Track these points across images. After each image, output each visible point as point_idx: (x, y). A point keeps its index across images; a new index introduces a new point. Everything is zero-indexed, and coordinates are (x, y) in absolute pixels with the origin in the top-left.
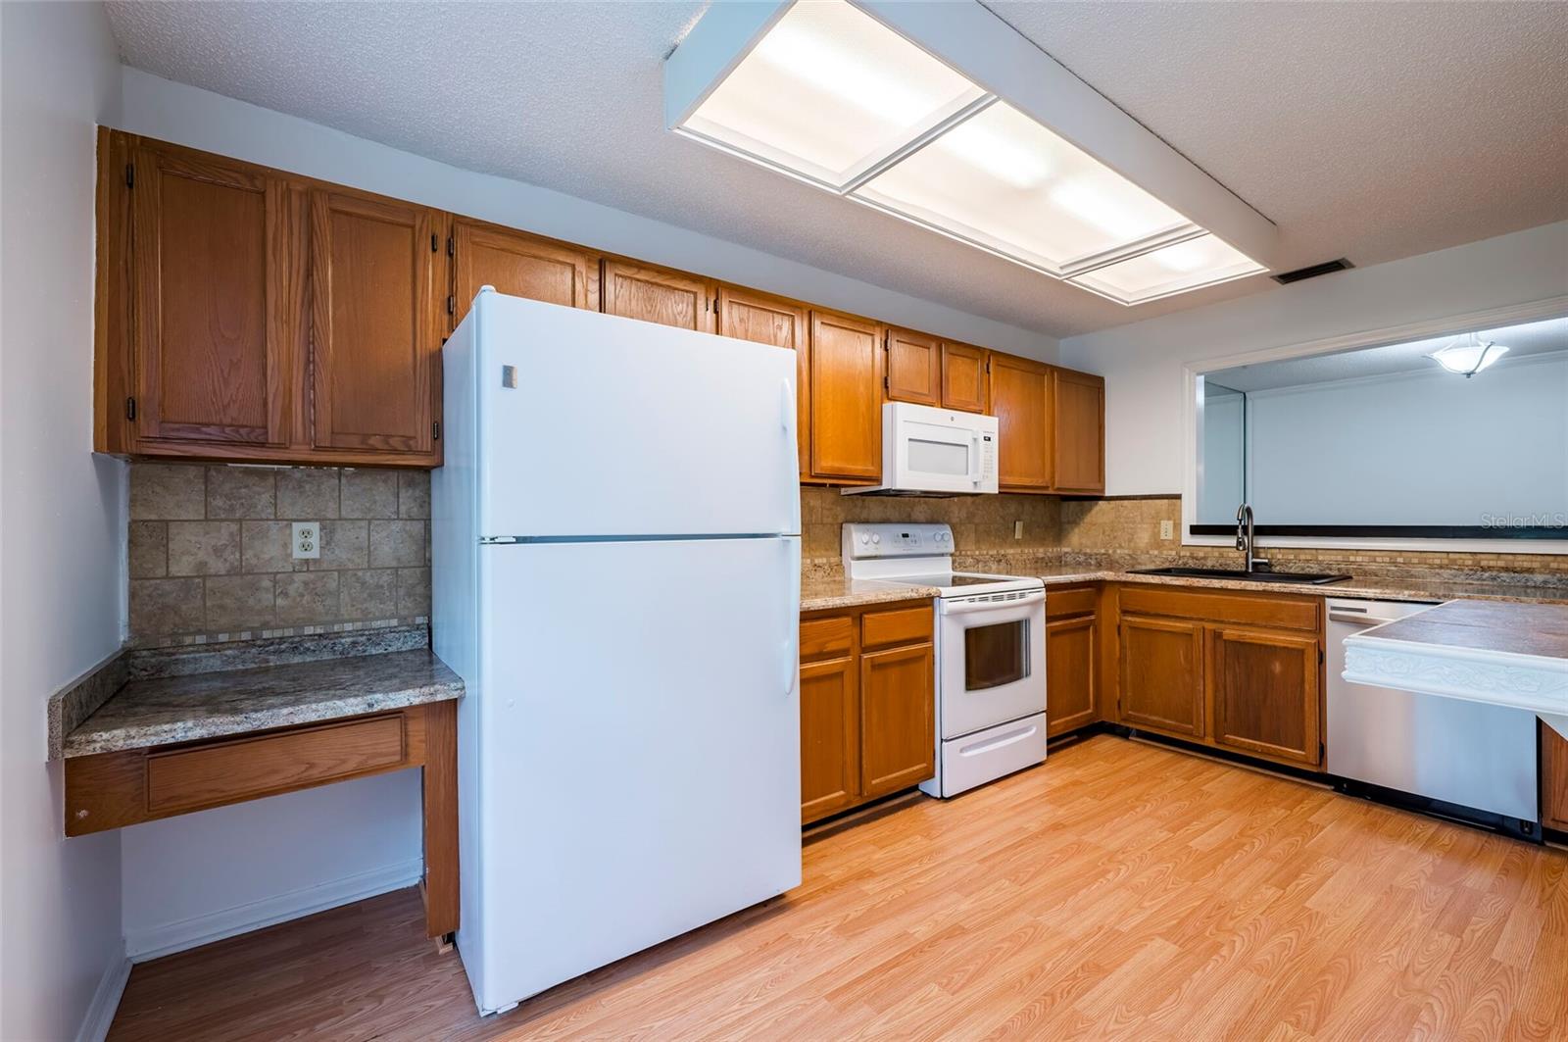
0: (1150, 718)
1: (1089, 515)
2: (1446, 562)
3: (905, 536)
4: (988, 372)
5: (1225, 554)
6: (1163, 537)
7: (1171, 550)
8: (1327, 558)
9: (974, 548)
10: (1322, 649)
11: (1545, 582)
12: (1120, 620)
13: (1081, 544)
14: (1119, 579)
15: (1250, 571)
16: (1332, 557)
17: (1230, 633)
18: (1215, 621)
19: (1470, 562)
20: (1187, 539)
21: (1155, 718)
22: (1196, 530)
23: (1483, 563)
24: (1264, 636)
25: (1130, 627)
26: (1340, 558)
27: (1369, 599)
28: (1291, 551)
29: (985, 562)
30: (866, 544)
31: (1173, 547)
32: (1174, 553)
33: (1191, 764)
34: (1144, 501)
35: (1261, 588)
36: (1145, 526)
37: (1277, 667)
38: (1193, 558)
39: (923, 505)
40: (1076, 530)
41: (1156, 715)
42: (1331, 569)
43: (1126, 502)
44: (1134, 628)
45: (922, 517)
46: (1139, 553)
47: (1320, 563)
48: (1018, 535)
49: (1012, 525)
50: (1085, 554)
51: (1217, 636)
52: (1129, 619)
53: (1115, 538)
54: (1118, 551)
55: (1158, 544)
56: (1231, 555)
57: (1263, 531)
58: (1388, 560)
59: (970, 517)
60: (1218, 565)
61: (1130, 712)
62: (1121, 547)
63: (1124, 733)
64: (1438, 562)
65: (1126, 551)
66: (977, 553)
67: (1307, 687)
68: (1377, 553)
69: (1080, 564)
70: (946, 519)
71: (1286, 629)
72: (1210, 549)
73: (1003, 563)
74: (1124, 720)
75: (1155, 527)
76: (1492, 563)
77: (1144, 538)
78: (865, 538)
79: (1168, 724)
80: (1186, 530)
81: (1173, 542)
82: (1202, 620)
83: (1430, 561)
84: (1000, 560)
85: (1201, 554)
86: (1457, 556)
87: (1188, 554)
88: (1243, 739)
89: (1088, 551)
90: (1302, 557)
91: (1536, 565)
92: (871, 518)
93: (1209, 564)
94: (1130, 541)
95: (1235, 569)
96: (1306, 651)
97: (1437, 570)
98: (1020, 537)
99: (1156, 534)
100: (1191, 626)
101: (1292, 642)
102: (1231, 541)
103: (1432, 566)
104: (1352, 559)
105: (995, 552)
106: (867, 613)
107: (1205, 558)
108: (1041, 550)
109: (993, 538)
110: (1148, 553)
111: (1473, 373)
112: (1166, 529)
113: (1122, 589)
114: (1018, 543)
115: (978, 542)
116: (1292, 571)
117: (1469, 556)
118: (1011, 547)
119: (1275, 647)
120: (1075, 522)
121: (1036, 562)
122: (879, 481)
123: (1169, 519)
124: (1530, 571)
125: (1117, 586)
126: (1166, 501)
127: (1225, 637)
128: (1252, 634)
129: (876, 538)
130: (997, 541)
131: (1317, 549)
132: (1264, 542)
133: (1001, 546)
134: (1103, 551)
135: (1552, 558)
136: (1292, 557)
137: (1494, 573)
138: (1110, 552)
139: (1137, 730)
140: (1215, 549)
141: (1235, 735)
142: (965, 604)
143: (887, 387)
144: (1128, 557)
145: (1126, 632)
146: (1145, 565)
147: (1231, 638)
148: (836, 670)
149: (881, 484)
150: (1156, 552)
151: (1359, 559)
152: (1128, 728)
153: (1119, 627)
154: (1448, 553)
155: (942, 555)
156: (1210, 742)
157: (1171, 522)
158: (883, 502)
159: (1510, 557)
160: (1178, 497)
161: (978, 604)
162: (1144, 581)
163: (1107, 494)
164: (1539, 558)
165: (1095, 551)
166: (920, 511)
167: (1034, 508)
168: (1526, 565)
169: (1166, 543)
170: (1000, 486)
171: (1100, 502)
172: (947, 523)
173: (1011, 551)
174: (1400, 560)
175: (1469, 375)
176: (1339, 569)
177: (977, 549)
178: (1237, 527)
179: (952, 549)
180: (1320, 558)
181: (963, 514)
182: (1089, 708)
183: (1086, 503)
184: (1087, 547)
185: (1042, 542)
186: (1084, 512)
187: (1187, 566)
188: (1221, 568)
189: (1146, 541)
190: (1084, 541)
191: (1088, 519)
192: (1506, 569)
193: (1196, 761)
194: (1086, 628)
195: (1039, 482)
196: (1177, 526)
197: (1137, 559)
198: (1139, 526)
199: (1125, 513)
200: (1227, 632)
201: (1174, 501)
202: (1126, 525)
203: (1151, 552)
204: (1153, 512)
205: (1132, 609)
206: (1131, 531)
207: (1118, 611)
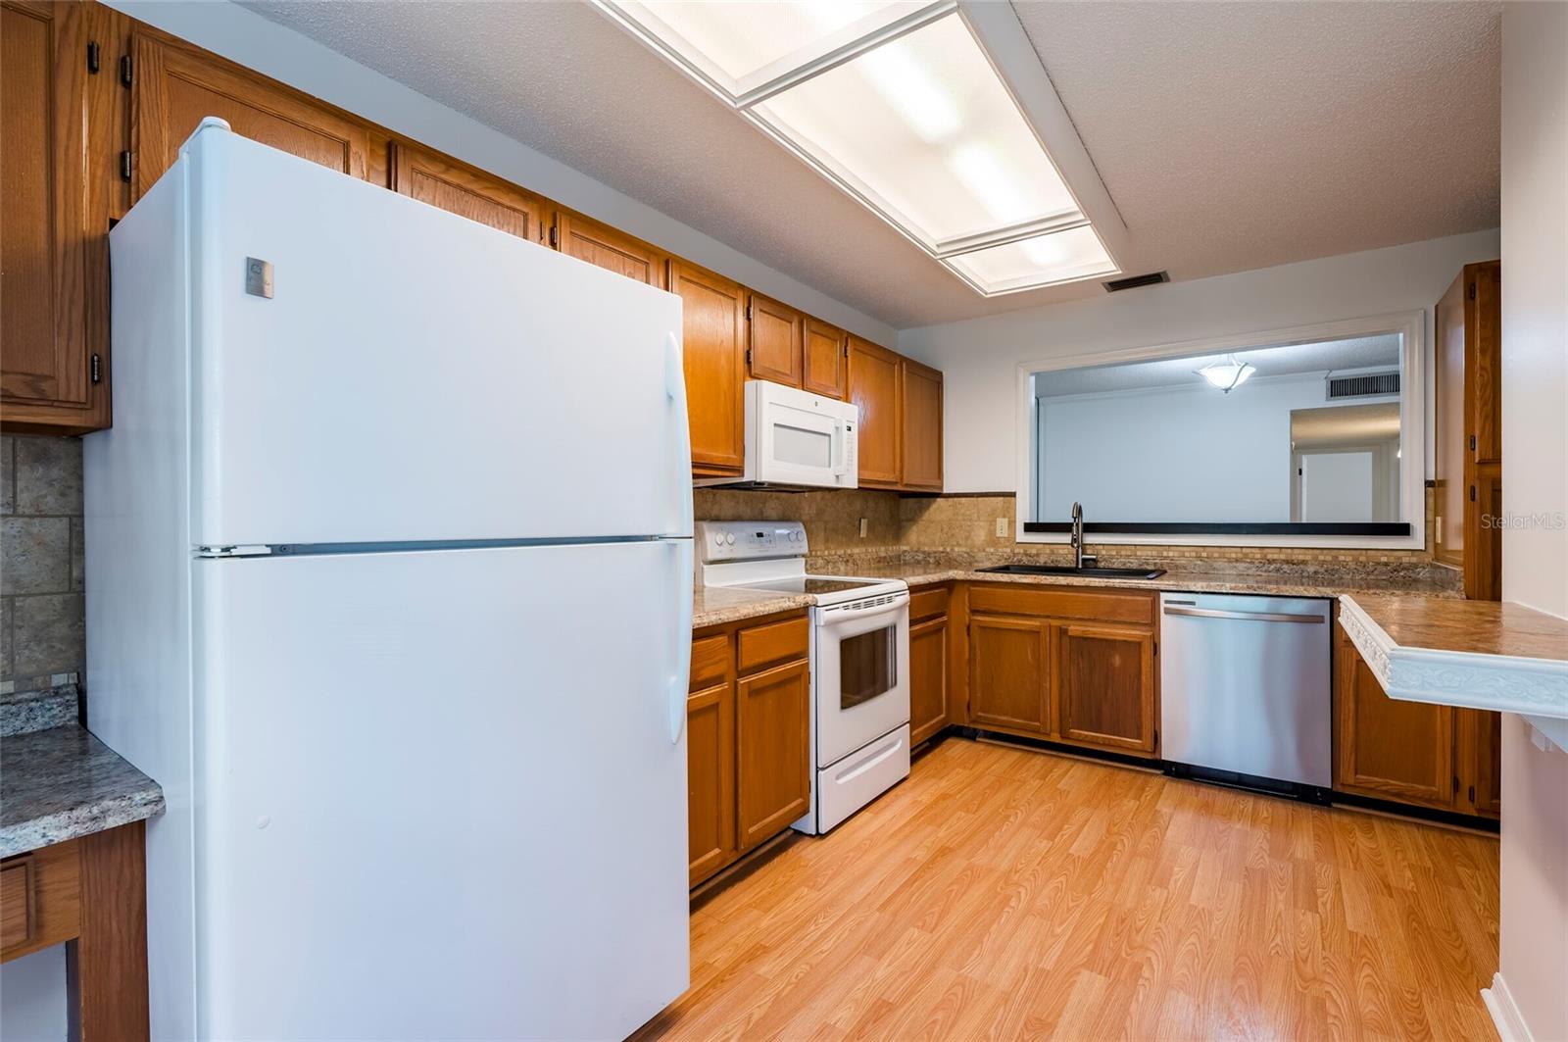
0: (999, 717)
1: (928, 512)
2: (1240, 555)
3: (760, 535)
4: (846, 356)
5: (1055, 551)
6: (998, 534)
7: (1006, 547)
8: (1145, 553)
9: (823, 548)
10: (1156, 640)
11: (1316, 572)
12: (970, 620)
13: (919, 543)
14: (969, 578)
15: (1080, 566)
16: (1149, 553)
17: (1075, 629)
18: (1061, 618)
19: (1259, 556)
20: (1022, 536)
21: (1005, 718)
22: (1030, 528)
23: (1269, 557)
24: (1106, 630)
25: (979, 627)
26: (1154, 553)
27: (1197, 593)
28: (1114, 547)
29: (834, 563)
30: (720, 545)
31: (1008, 544)
32: (1008, 550)
33: (1039, 761)
34: (980, 499)
35: (1103, 585)
36: (982, 523)
37: (1117, 661)
38: (1027, 555)
39: (776, 501)
40: (914, 528)
41: (1006, 714)
42: (1148, 564)
43: (963, 500)
44: (984, 628)
45: (774, 514)
46: (976, 551)
47: (1138, 558)
48: (863, 534)
49: (857, 523)
50: (924, 552)
51: (1063, 632)
52: (979, 618)
53: (953, 535)
54: (956, 549)
55: (993, 541)
56: (1061, 551)
57: (1091, 528)
58: (1194, 555)
59: (820, 513)
60: (1050, 561)
61: (980, 714)
62: (959, 545)
63: (971, 735)
64: (1234, 556)
65: (964, 549)
66: (826, 553)
67: (1143, 678)
68: (1185, 549)
69: (919, 562)
70: (797, 515)
71: (1125, 623)
72: (1041, 546)
73: (850, 564)
74: (974, 722)
75: (991, 525)
76: (1275, 557)
77: (980, 536)
78: (720, 538)
79: (1015, 723)
80: (1020, 527)
81: (1008, 539)
82: (1048, 617)
83: (1227, 555)
84: (848, 561)
85: (1034, 552)
86: (1249, 550)
87: (1022, 551)
88: (1086, 733)
89: (926, 549)
90: (1123, 553)
91: (1308, 558)
92: (723, 515)
93: (1042, 561)
94: (967, 538)
95: (1065, 566)
96: (1143, 644)
97: (1235, 564)
98: (865, 536)
99: (992, 532)
100: (1038, 623)
101: (1130, 636)
102: (1067, 538)
103: (1230, 561)
104: (1165, 554)
105: (842, 552)
106: (743, 629)
107: (1038, 555)
108: (883, 549)
109: (840, 537)
110: (984, 551)
111: (1230, 389)
112: (1002, 527)
113: (972, 588)
114: (863, 542)
115: (827, 541)
116: (1115, 566)
117: (1257, 551)
118: (857, 546)
119: (1115, 641)
120: (913, 520)
121: (879, 562)
122: (740, 471)
123: (1004, 516)
124: (1304, 562)
125: (967, 585)
126: (1001, 498)
127: (1070, 634)
128: (1094, 629)
129: (731, 538)
130: (844, 540)
131: (1135, 545)
132: (1090, 539)
133: (848, 546)
134: (941, 549)
135: (1319, 551)
136: (1114, 553)
137: (1278, 565)
138: (948, 550)
139: (984, 731)
140: (1048, 546)
141: (1078, 729)
142: (840, 613)
143: (749, 363)
144: (966, 555)
145: (974, 629)
146: (982, 562)
147: (1079, 634)
148: (711, 701)
149: (743, 476)
150: (992, 550)
151: (1171, 554)
152: (975, 730)
153: (969, 628)
154: (1242, 547)
155: (796, 556)
156: (1055, 738)
157: (1007, 520)
158: (734, 496)
159: (1289, 551)
160: (1013, 495)
161: (852, 612)
162: (994, 579)
163: (945, 491)
164: (1311, 551)
165: (934, 549)
166: (772, 507)
167: (876, 504)
168: (1301, 557)
169: (1002, 540)
170: (860, 481)
171: (938, 499)
172: (801, 521)
173: (856, 551)
174: (1204, 554)
175: (1227, 390)
176: (1155, 564)
177: (826, 549)
178: (1072, 524)
179: (805, 550)
180: (1139, 554)
181: (813, 512)
182: (942, 713)
183: (925, 500)
184: (925, 545)
185: (883, 541)
186: (922, 509)
187: (1022, 563)
188: (1052, 565)
189: (983, 538)
190: (922, 539)
191: (926, 516)
192: (1287, 562)
193: (1042, 758)
194: (941, 630)
195: (890, 477)
196: (1012, 523)
197: (975, 557)
198: (976, 523)
199: (962, 511)
200: (1071, 628)
201: (1009, 498)
202: (963, 522)
203: (988, 550)
204: (989, 509)
205: (982, 608)
206: (968, 528)
207: (968, 611)
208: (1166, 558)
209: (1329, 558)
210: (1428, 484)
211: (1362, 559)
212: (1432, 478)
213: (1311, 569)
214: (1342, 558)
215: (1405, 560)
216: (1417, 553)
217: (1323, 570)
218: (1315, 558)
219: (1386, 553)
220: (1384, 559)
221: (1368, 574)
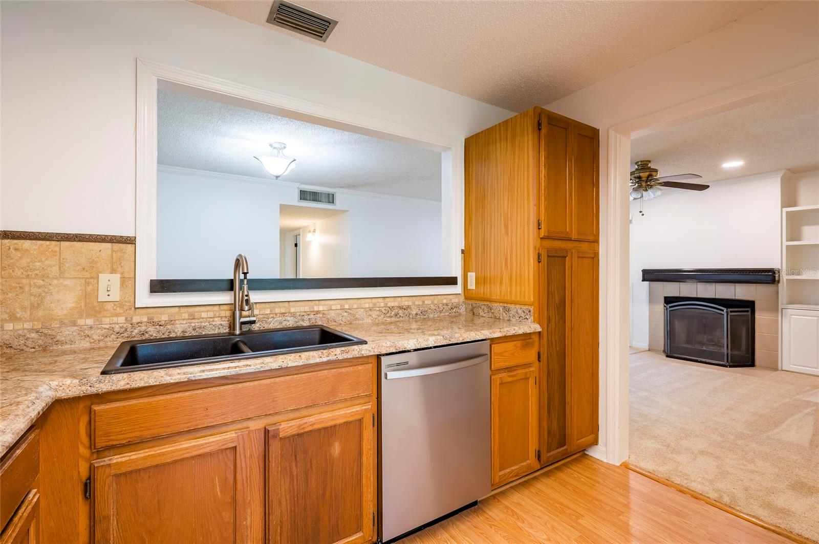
2: (371, 305)
5: (197, 315)
6: (102, 297)
7: (117, 315)
8: (298, 309)
11: (416, 314)
12: (90, 469)
14: (93, 390)
15: (237, 332)
16: (302, 309)
17: (287, 427)
18: (267, 415)
19: (383, 305)
20: (144, 298)
22: (159, 286)
23: (389, 305)
25: (117, 476)
26: (307, 309)
27: (410, 351)
31: (119, 310)
32: (122, 320)
36: (67, 282)
37: (336, 449)
38: (154, 324)
42: (303, 320)
43: (27, 244)
44: (124, 475)
46: (56, 325)
47: (293, 315)
51: (269, 435)
52: (116, 459)
55: (93, 308)
56: (204, 315)
58: (339, 307)
60: (191, 329)
64: (367, 305)
65: (27, 325)
68: (332, 302)
71: (345, 400)
72: (177, 309)
75: (87, 284)
76: (393, 304)
77: (64, 301)
80: (142, 287)
81: (120, 304)
82: (248, 420)
85: (165, 318)
86: (376, 300)
87: (145, 319)
90: (277, 311)
91: (410, 304)
94: (34, 307)
95: (213, 333)
96: (366, 419)
97: (369, 313)
99: (88, 295)
100: (232, 435)
101: (352, 414)
103: (365, 310)
104: (316, 309)
107: (171, 322)
110: (74, 323)
111: (279, 176)
112: (109, 287)
113: (96, 408)
119: (334, 426)
123: (113, 271)
124: (409, 307)
125: (85, 404)
126: (109, 245)
127: (279, 435)
128: (312, 419)
135: (415, 298)
136: (268, 312)
137: (396, 311)
140: (183, 310)
144: (33, 335)
145: (105, 489)
147: (294, 431)
150: (90, 322)
151: (321, 308)
153: (87, 483)
157: (118, 276)
159: (400, 299)
160: (131, 241)
164: (411, 299)
168: (406, 303)
169: (109, 306)
174: (347, 307)
175: (277, 177)
180: (293, 310)
187: (147, 336)
188: (194, 333)
189: (70, 305)
192: (401, 308)
196: (128, 282)
197: (52, 337)
198: (55, 282)
199: (24, 262)
200: (283, 426)
201: (121, 245)
202: (24, 281)
203: (81, 322)
204: (83, 260)
205: (123, 439)
206: (35, 290)
207: (84, 451)
208: (318, 312)
209: (420, 303)
210: (463, 252)
211: (436, 302)
212: (463, 248)
213: (414, 312)
214: (426, 302)
215: (453, 301)
216: (458, 295)
217: (419, 312)
218: (414, 303)
219: (445, 296)
220: (445, 301)
221: (441, 312)
